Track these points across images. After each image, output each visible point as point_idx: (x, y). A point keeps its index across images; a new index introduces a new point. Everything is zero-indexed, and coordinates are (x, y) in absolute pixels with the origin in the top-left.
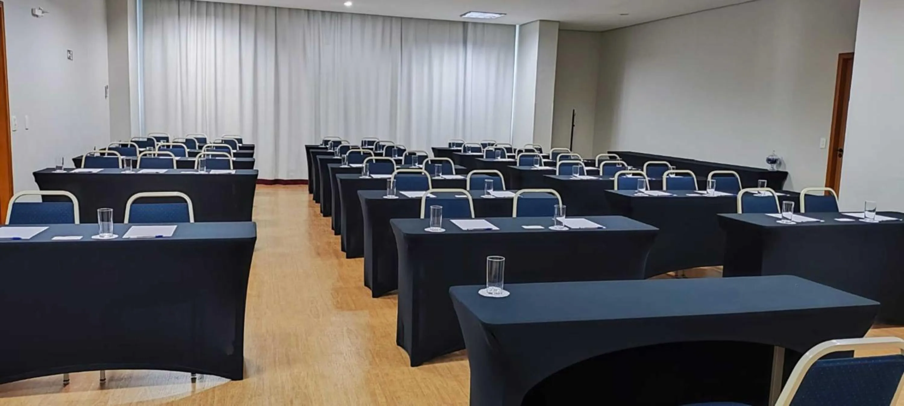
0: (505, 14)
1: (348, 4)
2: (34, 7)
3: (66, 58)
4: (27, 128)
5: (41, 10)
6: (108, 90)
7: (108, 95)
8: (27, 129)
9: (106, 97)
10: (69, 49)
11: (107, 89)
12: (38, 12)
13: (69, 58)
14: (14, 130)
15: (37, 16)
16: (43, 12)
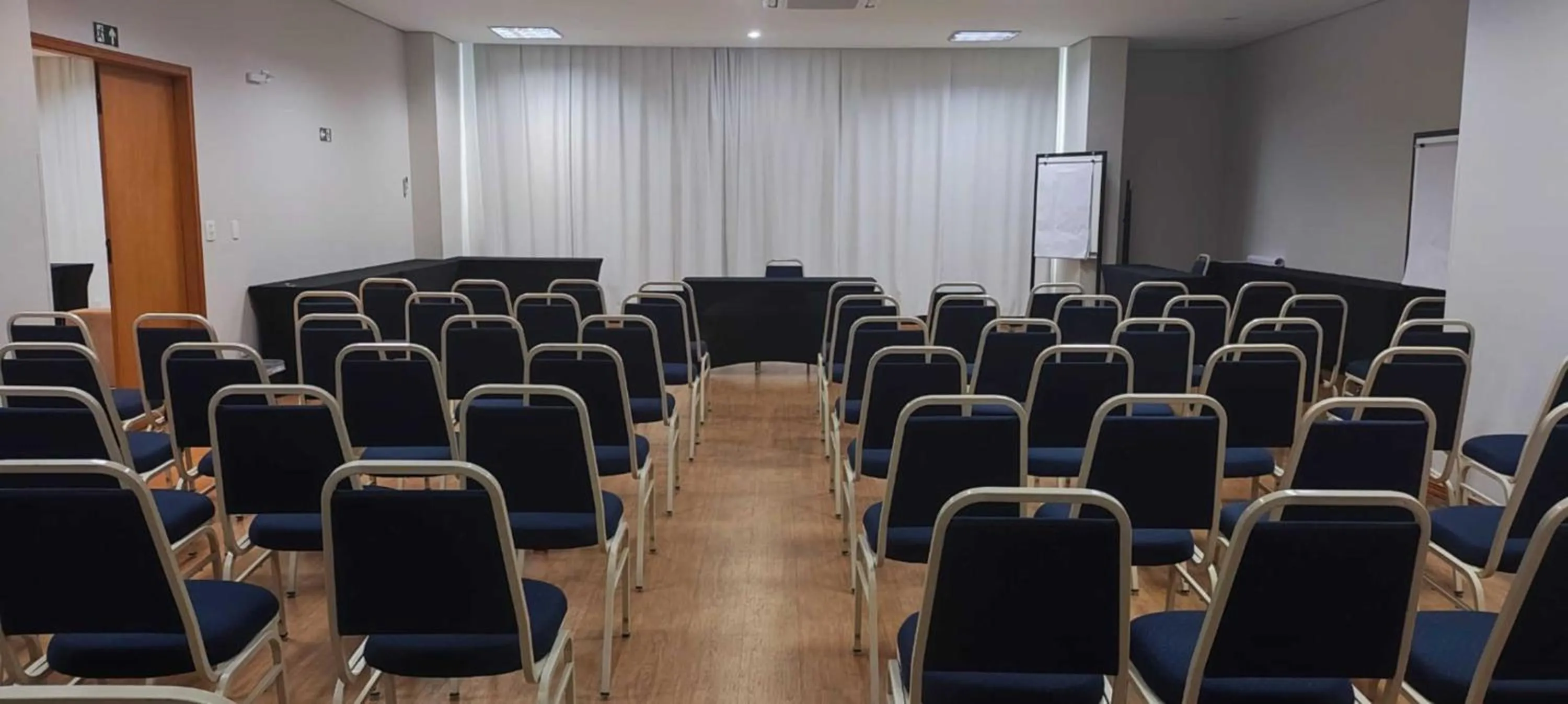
0: (1019, 32)
1: (754, 35)
2: (249, 71)
3: (318, 139)
4: (236, 237)
5: (265, 73)
6: (409, 185)
7: (409, 191)
8: (236, 239)
9: (405, 195)
10: (324, 127)
11: (406, 184)
12: (254, 77)
13: (324, 139)
14: (209, 239)
15: (257, 83)
16: (268, 76)
